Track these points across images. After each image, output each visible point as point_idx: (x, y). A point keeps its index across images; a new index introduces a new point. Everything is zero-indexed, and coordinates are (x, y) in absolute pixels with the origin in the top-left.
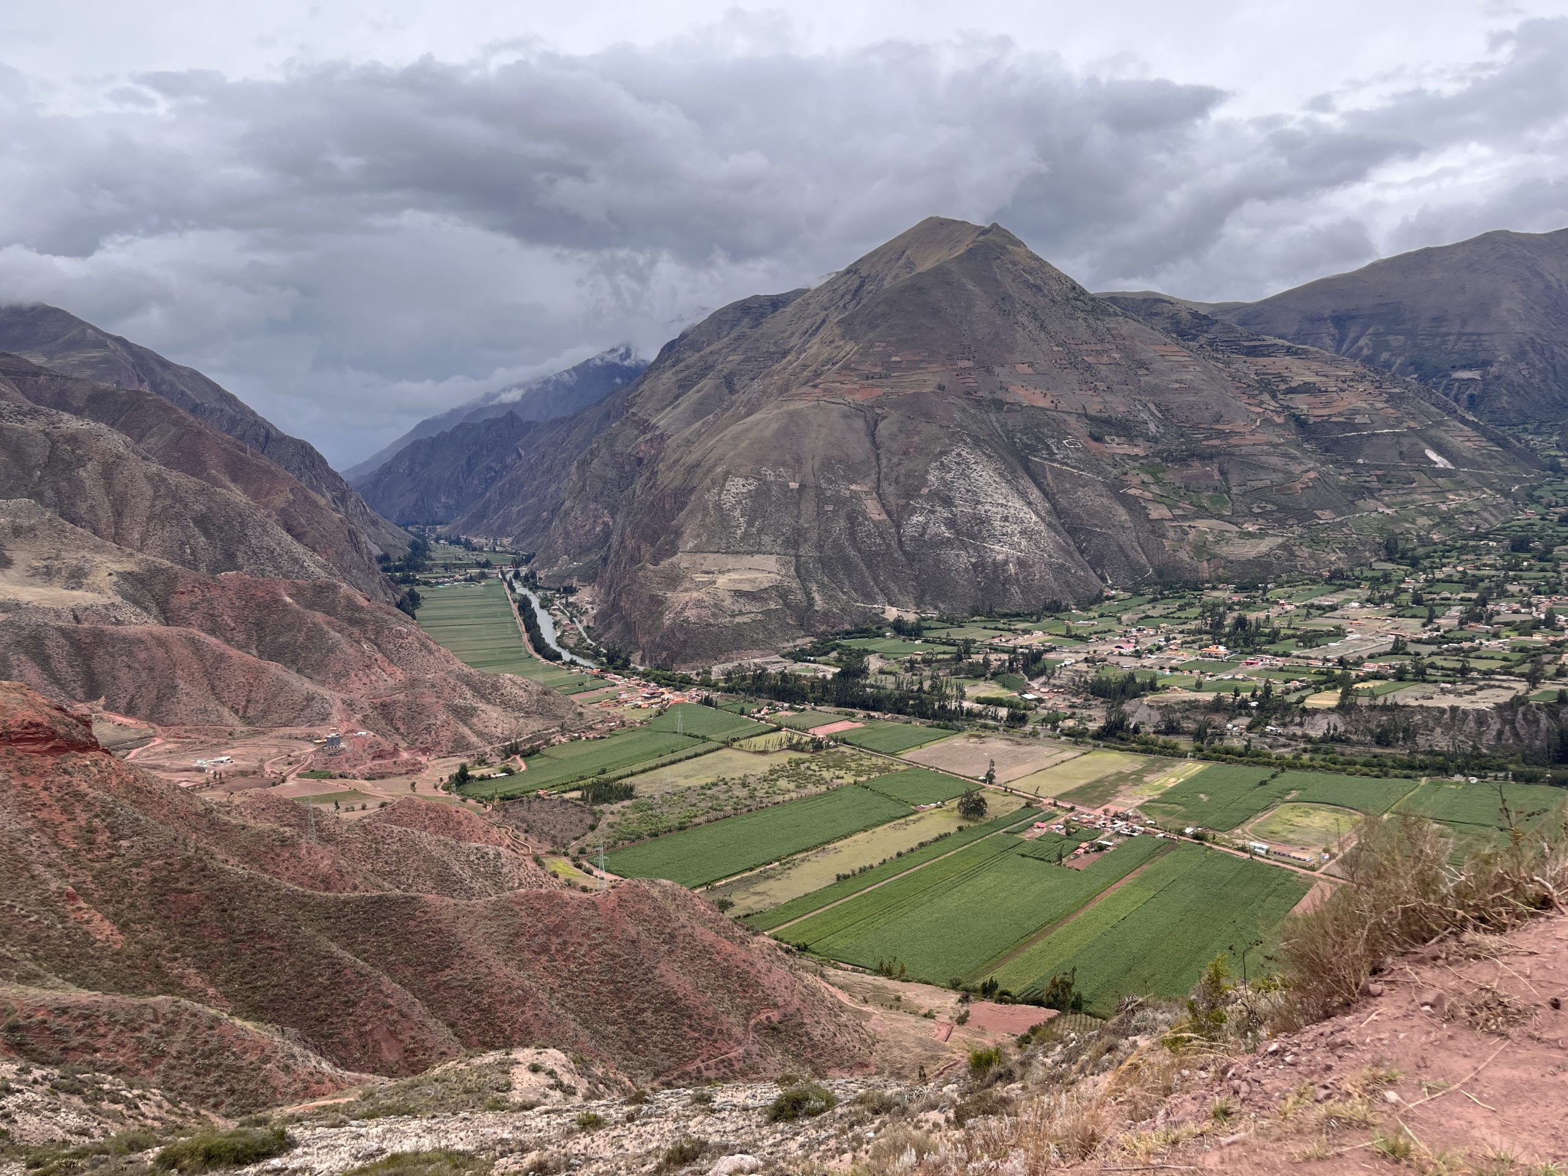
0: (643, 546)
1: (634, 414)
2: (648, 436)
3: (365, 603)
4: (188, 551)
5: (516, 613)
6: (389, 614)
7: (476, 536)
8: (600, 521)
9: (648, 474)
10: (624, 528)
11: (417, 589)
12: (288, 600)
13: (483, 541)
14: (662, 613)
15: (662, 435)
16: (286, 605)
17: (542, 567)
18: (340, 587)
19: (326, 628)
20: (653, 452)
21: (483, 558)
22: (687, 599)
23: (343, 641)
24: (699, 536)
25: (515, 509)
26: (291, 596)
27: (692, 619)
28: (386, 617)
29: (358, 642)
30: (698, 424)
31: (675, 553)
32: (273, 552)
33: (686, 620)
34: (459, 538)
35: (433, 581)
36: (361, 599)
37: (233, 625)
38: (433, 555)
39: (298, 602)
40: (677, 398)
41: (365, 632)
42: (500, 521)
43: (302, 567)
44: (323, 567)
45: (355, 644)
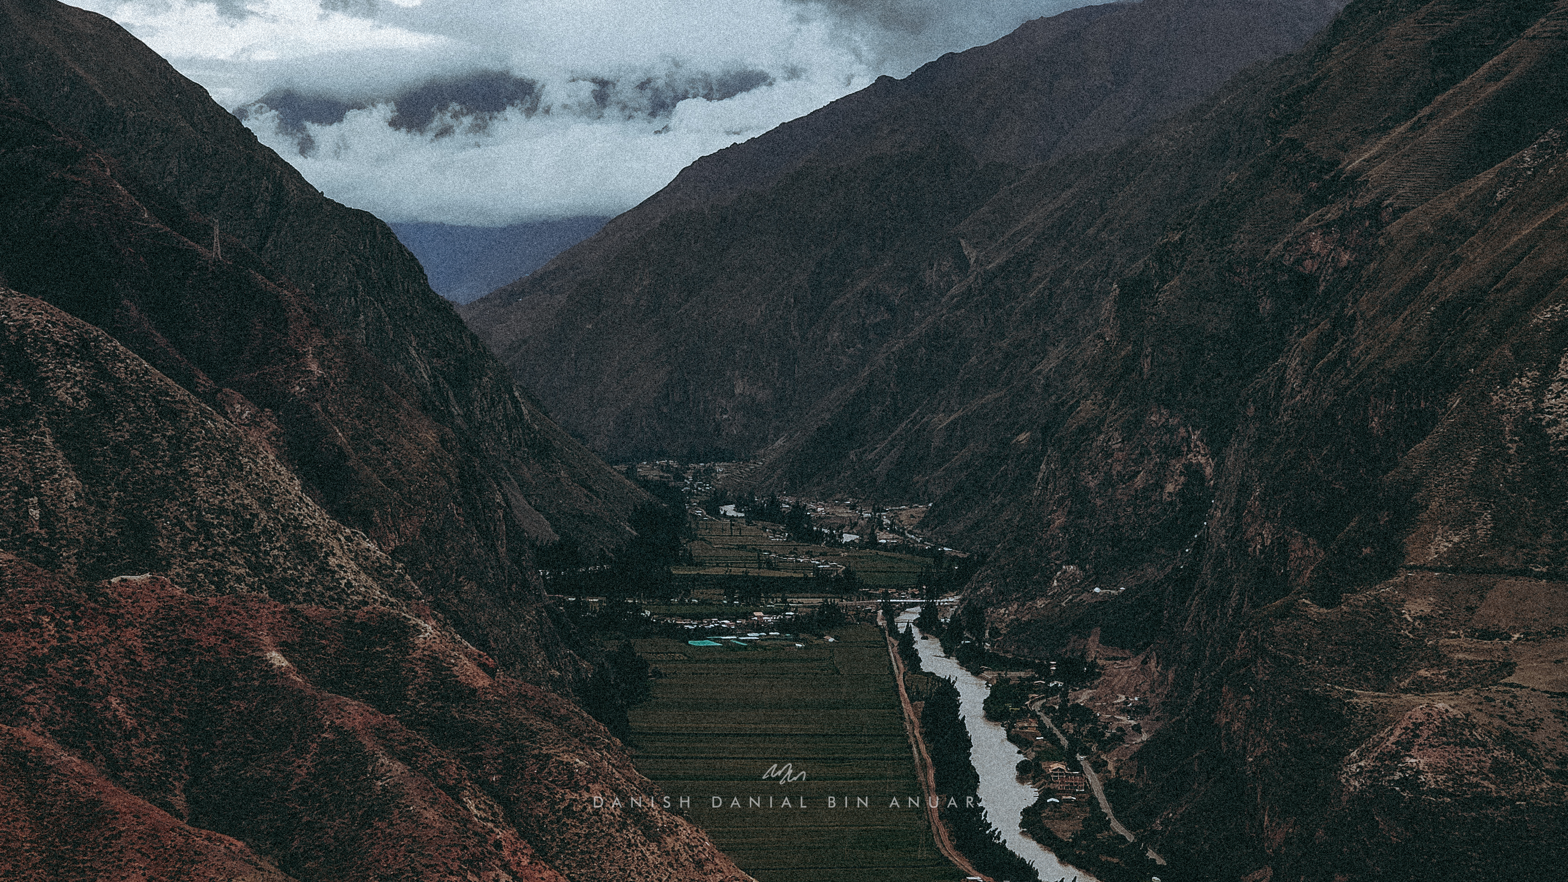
0: (1296, 544)
1: (1294, 145)
2: (1333, 213)
3: (482, 681)
4: (35, 513)
5: (915, 733)
6: (546, 715)
7: (824, 497)
8: (1177, 465)
9: (1325, 325)
10: (1244, 489)
11: (642, 648)
12: (277, 659)
13: (844, 512)
14: (1338, 755)
15: (1376, 207)
16: (269, 672)
17: (1002, 597)
18: (417, 631)
19: (368, 743)
20: (1346, 257)
21: (834, 566)
22: (1418, 714)
23: (411, 786)
24: (1467, 519)
25: (941, 421)
26: (286, 649)
27: (1428, 779)
28: (536, 723)
29: (454, 792)
30: (1485, 178)
31: (1392, 572)
32: (249, 525)
33: (1411, 782)
34: (774, 503)
35: (690, 625)
36: (470, 667)
37: (130, 723)
38: (696, 548)
39: (302, 670)
40: (1425, 97)
41: (477, 762)
42: (895, 453)
43: (324, 568)
44: (377, 571)
45: (444, 797)
